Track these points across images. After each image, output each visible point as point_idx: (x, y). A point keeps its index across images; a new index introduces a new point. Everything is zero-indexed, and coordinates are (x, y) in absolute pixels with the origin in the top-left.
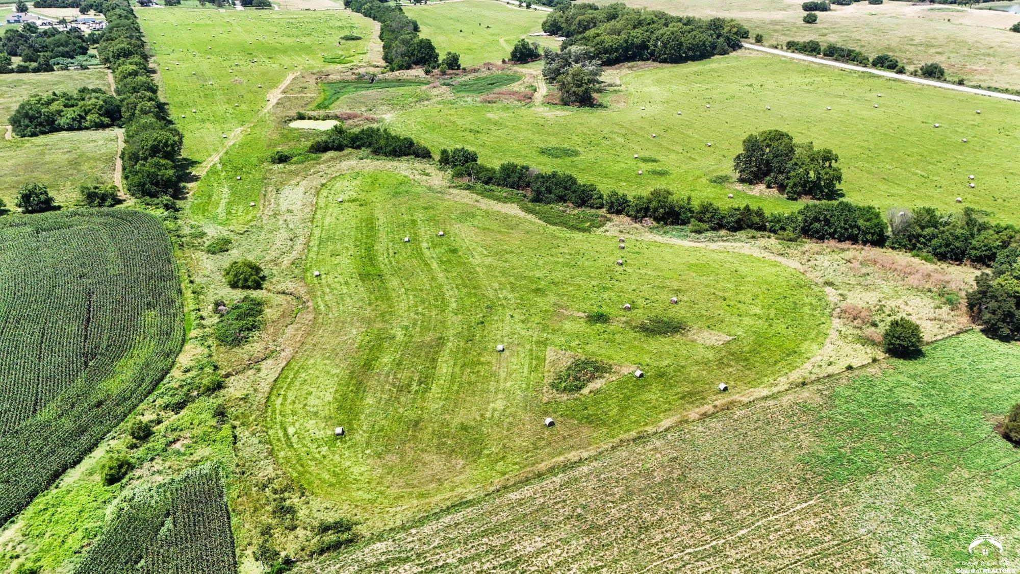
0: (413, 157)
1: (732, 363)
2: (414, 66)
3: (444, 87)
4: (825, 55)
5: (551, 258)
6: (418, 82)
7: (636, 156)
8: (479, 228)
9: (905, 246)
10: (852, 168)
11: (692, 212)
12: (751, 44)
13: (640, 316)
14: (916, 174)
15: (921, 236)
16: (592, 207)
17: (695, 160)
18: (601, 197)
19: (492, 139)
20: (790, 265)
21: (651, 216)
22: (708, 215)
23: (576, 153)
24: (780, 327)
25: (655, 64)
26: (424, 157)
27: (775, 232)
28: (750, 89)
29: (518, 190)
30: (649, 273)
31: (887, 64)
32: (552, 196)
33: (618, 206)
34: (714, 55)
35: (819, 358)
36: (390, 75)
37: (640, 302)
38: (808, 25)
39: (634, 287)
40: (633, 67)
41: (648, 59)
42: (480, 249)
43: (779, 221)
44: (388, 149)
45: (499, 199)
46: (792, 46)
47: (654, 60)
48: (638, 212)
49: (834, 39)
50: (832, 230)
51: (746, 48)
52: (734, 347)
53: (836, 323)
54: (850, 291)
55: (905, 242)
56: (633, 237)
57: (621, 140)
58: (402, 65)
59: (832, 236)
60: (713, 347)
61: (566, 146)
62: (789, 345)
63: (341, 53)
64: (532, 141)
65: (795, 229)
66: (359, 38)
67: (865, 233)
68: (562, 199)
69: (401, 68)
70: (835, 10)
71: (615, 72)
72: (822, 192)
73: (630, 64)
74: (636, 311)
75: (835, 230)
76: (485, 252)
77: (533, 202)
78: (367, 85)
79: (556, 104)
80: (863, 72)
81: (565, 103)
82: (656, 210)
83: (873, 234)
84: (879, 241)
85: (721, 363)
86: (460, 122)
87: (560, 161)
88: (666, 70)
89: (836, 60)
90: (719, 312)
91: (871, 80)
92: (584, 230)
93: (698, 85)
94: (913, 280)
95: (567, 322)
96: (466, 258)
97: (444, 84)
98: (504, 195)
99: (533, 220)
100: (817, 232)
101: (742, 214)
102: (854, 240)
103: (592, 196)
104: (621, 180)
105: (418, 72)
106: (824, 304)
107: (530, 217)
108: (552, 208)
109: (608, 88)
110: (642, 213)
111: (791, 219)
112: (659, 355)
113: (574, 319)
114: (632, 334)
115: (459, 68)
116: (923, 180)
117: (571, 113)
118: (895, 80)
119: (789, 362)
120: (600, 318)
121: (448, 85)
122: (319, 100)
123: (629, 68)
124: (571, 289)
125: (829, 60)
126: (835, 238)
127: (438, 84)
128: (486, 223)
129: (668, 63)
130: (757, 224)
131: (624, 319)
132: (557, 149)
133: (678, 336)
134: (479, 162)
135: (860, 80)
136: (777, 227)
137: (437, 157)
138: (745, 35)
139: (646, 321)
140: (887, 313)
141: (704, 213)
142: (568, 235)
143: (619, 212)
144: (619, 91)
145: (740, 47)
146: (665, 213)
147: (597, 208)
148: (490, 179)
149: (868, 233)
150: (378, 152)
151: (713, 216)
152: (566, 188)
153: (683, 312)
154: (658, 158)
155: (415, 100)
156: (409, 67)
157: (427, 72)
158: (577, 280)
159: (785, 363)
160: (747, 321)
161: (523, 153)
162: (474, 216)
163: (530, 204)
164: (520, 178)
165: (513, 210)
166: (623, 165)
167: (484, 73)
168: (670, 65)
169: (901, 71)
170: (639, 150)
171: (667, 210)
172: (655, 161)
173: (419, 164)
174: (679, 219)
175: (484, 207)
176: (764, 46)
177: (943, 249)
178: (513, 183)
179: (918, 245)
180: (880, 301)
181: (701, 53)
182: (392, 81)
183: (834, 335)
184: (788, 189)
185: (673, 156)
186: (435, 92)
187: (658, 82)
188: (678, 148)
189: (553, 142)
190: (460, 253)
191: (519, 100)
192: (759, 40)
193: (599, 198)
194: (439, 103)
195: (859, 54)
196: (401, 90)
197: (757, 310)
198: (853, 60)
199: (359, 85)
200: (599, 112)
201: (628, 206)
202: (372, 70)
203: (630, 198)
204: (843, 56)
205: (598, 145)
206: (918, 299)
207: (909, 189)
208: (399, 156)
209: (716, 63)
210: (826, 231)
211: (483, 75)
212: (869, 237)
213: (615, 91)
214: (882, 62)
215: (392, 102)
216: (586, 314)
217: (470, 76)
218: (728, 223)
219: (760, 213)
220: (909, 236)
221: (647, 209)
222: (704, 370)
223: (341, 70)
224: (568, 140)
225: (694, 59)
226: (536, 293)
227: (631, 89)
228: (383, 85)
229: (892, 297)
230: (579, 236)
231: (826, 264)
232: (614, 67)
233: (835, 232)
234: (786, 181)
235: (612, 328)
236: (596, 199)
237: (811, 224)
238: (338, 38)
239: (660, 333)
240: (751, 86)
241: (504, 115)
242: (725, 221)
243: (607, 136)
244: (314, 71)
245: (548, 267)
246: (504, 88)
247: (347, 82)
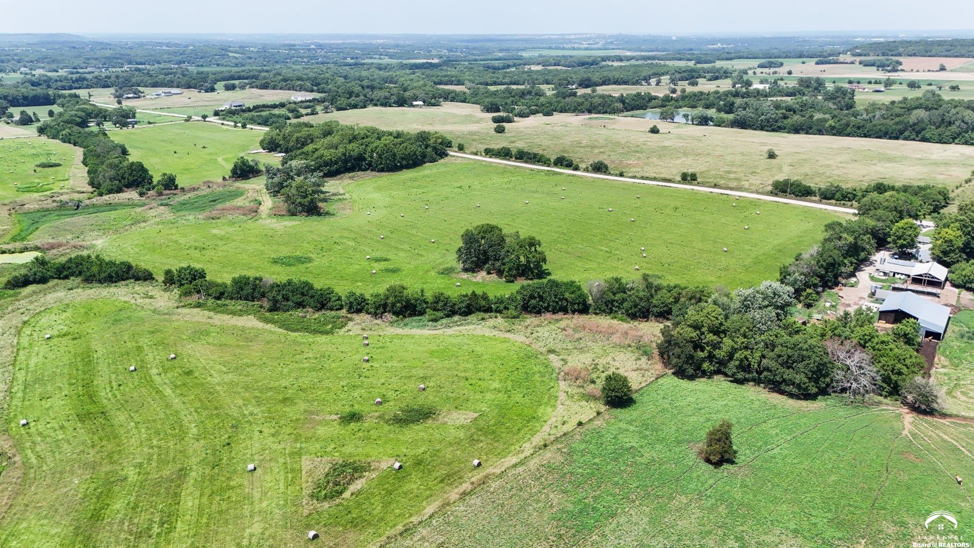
0: (132, 281)
1: (482, 438)
2: (126, 189)
3: (162, 207)
4: (516, 158)
5: (296, 365)
6: (133, 205)
7: (368, 257)
8: (214, 345)
9: (604, 311)
10: (553, 250)
11: (427, 303)
12: (455, 152)
13: (392, 408)
14: (602, 250)
15: (614, 301)
16: (332, 309)
17: (422, 256)
18: (339, 299)
19: (220, 253)
20: (517, 339)
21: (390, 311)
22: (441, 304)
23: (310, 260)
24: (518, 397)
25: (374, 173)
26: (145, 280)
27: (500, 312)
28: (460, 190)
29: (253, 301)
30: (395, 365)
31: (565, 163)
32: (290, 303)
33: (358, 306)
34: (425, 163)
35: (554, 419)
36: (97, 200)
37: (391, 394)
38: (499, 134)
39: (382, 381)
40: (354, 177)
41: (366, 170)
42: (218, 367)
43: (502, 302)
44: (103, 275)
45: (233, 313)
46: (488, 152)
47: (372, 170)
48: (377, 308)
49: (520, 145)
50: (546, 305)
51: (452, 156)
52: (481, 423)
53: (563, 385)
54: (569, 355)
55: (604, 307)
56: (375, 333)
57: (352, 244)
58: (112, 189)
59: (547, 309)
60: (463, 427)
61: (298, 254)
62: (528, 412)
63: (37, 181)
64: (262, 253)
65: (516, 307)
66: (59, 165)
67: (573, 304)
68: (300, 305)
69: (110, 192)
70: (518, 122)
71: (338, 182)
72: (532, 273)
73: (350, 175)
74: (387, 404)
75: (548, 304)
76: (224, 369)
77: (271, 311)
78: (71, 212)
79: (283, 215)
80: (548, 171)
81: (293, 214)
82: (393, 305)
83: (578, 304)
84: (584, 309)
85: (472, 441)
86: (182, 241)
87: (293, 269)
88: (385, 179)
89: (526, 162)
90: (464, 392)
91: (556, 177)
92: (327, 333)
93: (415, 190)
94: (615, 339)
95: (320, 428)
96: (204, 379)
97: (162, 205)
98: (239, 308)
99: (272, 329)
100: (534, 307)
101: (470, 299)
102: (565, 310)
103: (330, 299)
104: (357, 281)
105: (132, 195)
106: (550, 370)
107: (270, 327)
108: (291, 315)
109: (332, 197)
110: (381, 310)
111: (512, 299)
112: (415, 443)
113: (327, 423)
114: (387, 428)
115: (176, 187)
116: (608, 255)
117: (299, 223)
118: (573, 175)
119: (530, 427)
120: (354, 417)
121: (167, 205)
122: (15, 232)
123: (350, 178)
124: (320, 393)
125: (520, 162)
126: (549, 311)
127: (155, 205)
128: (223, 339)
129: (385, 171)
130: (484, 307)
131: (377, 414)
132: (289, 257)
133: (430, 421)
134: (208, 278)
135: (547, 178)
136: (502, 307)
137: (161, 278)
138: (449, 145)
139: (398, 413)
140: (601, 370)
141: (437, 303)
142: (311, 340)
143: (359, 311)
144: (344, 199)
145: (447, 155)
146: (402, 307)
147: (337, 310)
148: (222, 294)
149: (575, 304)
150: (89, 280)
151: (445, 305)
152: (303, 294)
153: (431, 397)
154: (388, 257)
155: (130, 223)
156: (119, 191)
157: (141, 194)
158: (326, 383)
159: (526, 429)
160: (489, 396)
161: (255, 264)
162: (208, 334)
163: (268, 314)
164: (254, 289)
165: (250, 322)
166: (357, 267)
167: (205, 191)
168: (387, 173)
169: (576, 168)
170: (370, 251)
171: (404, 304)
172: (386, 260)
173: (140, 288)
174: (416, 311)
175: (218, 323)
176: (466, 153)
177: (633, 310)
178: (247, 295)
179: (614, 308)
180: (593, 360)
181: (413, 162)
182: (101, 206)
183: (562, 396)
184: (505, 273)
185: (402, 254)
186: (152, 213)
187: (379, 189)
188: (406, 247)
189: (285, 251)
190: (196, 374)
191: (244, 215)
192: (461, 148)
193: (337, 300)
194: (158, 224)
195: (542, 156)
196: (113, 214)
197: (496, 385)
198: (539, 162)
199: (63, 213)
200: (327, 220)
201: (367, 304)
202: (76, 196)
203: (367, 296)
204: (531, 159)
205: (330, 250)
206: (622, 354)
207: (599, 263)
208: (116, 282)
209: (428, 170)
210: (542, 306)
211: (203, 193)
212: (576, 307)
213: (340, 199)
214: (561, 162)
215: (103, 227)
216: (339, 416)
217: (189, 195)
218: (459, 309)
219: (485, 297)
220: (605, 303)
221: (385, 306)
222: (458, 450)
223: (38, 198)
224: (300, 248)
225: (408, 167)
226: (284, 403)
227: (355, 197)
228: (91, 210)
229: (602, 356)
230: (322, 339)
231: (546, 334)
232: (335, 178)
233: (549, 305)
234: (503, 267)
235: (366, 425)
236: (335, 301)
237: (529, 301)
238: (33, 167)
239: (413, 422)
240: (460, 187)
241: (230, 229)
242: (456, 307)
243: (337, 241)
244: (6, 202)
245: (294, 375)
246: (228, 204)
247: (48, 210)
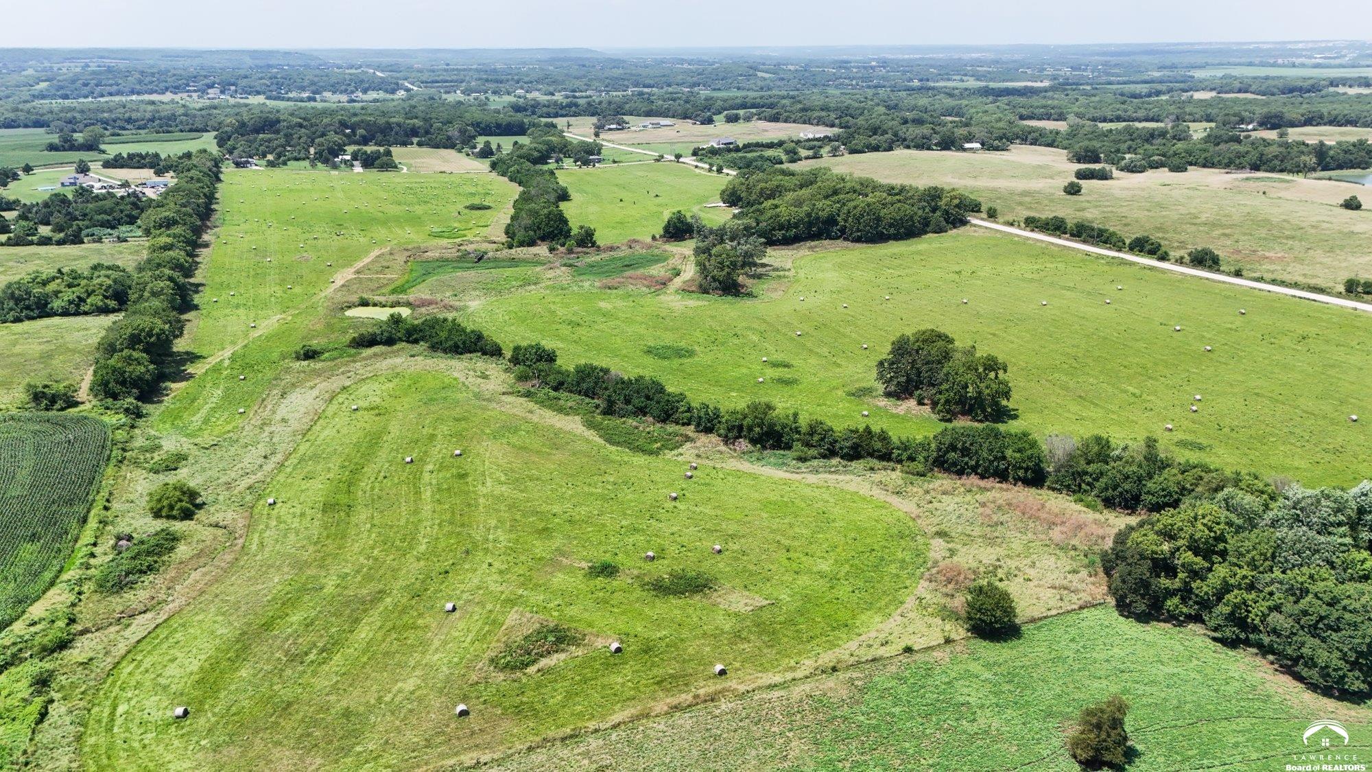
0: (479, 354)
1: (752, 637)
2: (539, 242)
3: (563, 269)
4: (1072, 235)
5: (586, 489)
6: (536, 262)
7: (765, 359)
8: (514, 446)
9: (1068, 487)
10: (1043, 382)
11: (799, 432)
12: (982, 219)
13: (662, 570)
14: (1126, 392)
15: (1086, 473)
16: (677, 423)
17: (839, 366)
18: (689, 410)
19: (594, 333)
20: (901, 507)
21: (745, 437)
22: (816, 438)
23: (691, 353)
24: (843, 591)
25: (846, 243)
26: (492, 355)
27: (900, 462)
28: (957, 276)
29: (593, 398)
30: (707, 511)
31: (1148, 247)
32: (630, 407)
33: (708, 423)
34: (926, 233)
35: (873, 634)
36: (506, 253)
37: (673, 550)
38: (1069, 197)
39: (675, 529)
40: (816, 247)
41: (837, 238)
42: (498, 474)
43: (906, 449)
44: (450, 343)
45: (561, 410)
46: (1031, 223)
47: (845, 239)
48: (729, 430)
49: (1093, 217)
50: (973, 463)
51: (975, 226)
52: (766, 615)
53: (923, 588)
54: (965, 545)
55: (1068, 481)
56: (711, 464)
57: (755, 338)
58: (524, 241)
59: (974, 469)
60: (737, 615)
61: (683, 344)
62: (843, 615)
63: (456, 225)
64: (641, 337)
65: (926, 459)
66: (489, 208)
67: (1016, 468)
68: (642, 411)
69: (521, 244)
70: (1118, 179)
71: (790, 253)
72: (984, 411)
73: (813, 243)
74: (661, 561)
75: (977, 462)
76: (503, 479)
77: (604, 414)
78: (470, 265)
79: (693, 292)
80: (1113, 258)
81: (705, 291)
82: (750, 429)
83: (1027, 469)
84: (1035, 478)
85: (737, 636)
86: (561, 312)
87: (666, 363)
88: (856, 253)
89: (1084, 242)
90: (771, 567)
91: (1121, 268)
92: (651, 453)
93: (890, 271)
94: (1056, 534)
95: (559, 575)
96: (474, 486)
97: (565, 265)
98: (569, 404)
99: (591, 438)
100: (954, 464)
101: (860, 437)
102: (1002, 476)
103: (678, 408)
104: (733, 390)
105: (542, 250)
106: (921, 560)
107: (591, 435)
108: (624, 423)
109: (771, 273)
110: (735, 432)
111: (924, 446)
112: (658, 623)
113: (571, 570)
114: (638, 593)
115: (594, 244)
116: (1132, 399)
117: (706, 303)
118: (1152, 268)
119: (831, 638)
120: (607, 570)
121: (570, 266)
122: (398, 283)
123: (811, 248)
124: (590, 529)
125: (1076, 241)
126: (976, 474)
127: (557, 264)
128: (528, 441)
129: (863, 242)
130: (879, 451)
131: (636, 572)
132: (669, 348)
133: (697, 597)
134: (559, 362)
135: (1106, 268)
136: (904, 457)
137: (508, 354)
138: (975, 208)
139: (665, 576)
140: (1000, 575)
141: (811, 435)
142: (626, 459)
143: (708, 430)
144: (784, 277)
145: (964, 223)
146: (763, 434)
147: (683, 424)
148: (562, 384)
149: (1021, 468)
150: (436, 347)
151: (822, 439)
152: (648, 398)
153: (721, 565)
154: (793, 362)
155: (519, 283)
156: (532, 243)
157: (552, 250)
158: (606, 519)
159: (824, 639)
160: (804, 580)
161: (624, 352)
162: (516, 430)
163: (599, 418)
164: (596, 383)
165: (573, 425)
166: (744, 371)
167: (624, 252)
168: (865, 245)
169: (1163, 258)
170: (773, 352)
171: (765, 429)
172: (787, 366)
173: (480, 363)
174: (782, 442)
175: (535, 419)
176: (998, 223)
177: (1110, 493)
178: (588, 389)
179: (1084, 486)
180: (998, 560)
181: (907, 230)
182: (503, 260)
183: (910, 602)
184: (939, 407)
185: (813, 361)
186: (550, 274)
187: (841, 266)
188: (824, 351)
189: (668, 339)
190: (470, 479)
191: (648, 287)
192: (992, 215)
193: (686, 412)
194: (547, 288)
195: (1113, 234)
196: (508, 272)
197: (825, 566)
198: (1105, 242)
199: (461, 265)
200: (747, 304)
201: (720, 422)
202: (485, 246)
203: (723, 411)
204: (1092, 237)
205: (723, 344)
206: (1053, 559)
207: (1108, 411)
208: (461, 354)
209: (927, 243)
210: (966, 463)
211: (622, 254)
212: (1021, 473)
213: (780, 277)
214: (1142, 246)
215: (489, 286)
216: (590, 564)
217: (603, 256)
218: (841, 448)
219: (884, 437)
220: (1073, 474)
221: (740, 428)
222: (709, 645)
223: (445, 245)
224: (688, 337)
225: (897, 237)
226: (540, 534)
227: (802, 275)
228: (491, 265)
229: (1019, 556)
230: (640, 459)
231: (950, 509)
232: (791, 247)
233: (977, 465)
234: (938, 396)
235: (615, 583)
236: (683, 412)
237: (947, 452)
238: (460, 207)
239: (675, 593)
240: (959, 273)
241: (620, 304)
242: (838, 446)
243: (739, 333)
244: (410, 247)
245: (574, 500)
246: (640, 272)
247: (447, 260)
